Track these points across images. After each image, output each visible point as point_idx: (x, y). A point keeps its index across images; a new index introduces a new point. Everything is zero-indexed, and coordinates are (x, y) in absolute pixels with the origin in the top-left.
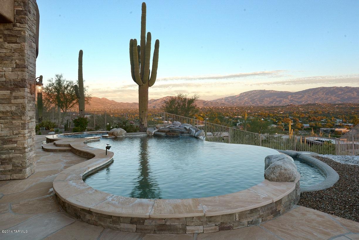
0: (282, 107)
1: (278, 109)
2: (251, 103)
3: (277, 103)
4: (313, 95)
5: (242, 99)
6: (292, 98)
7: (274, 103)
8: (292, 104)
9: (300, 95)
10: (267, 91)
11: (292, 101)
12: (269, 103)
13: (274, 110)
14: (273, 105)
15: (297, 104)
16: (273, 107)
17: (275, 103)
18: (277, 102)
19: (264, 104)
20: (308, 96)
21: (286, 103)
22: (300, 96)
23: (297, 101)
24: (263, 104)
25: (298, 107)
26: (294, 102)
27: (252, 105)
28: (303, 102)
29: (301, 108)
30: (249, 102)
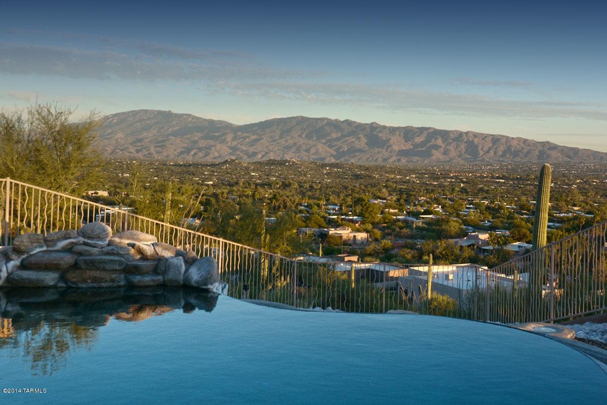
0: (213, 165)
1: (201, 170)
2: (132, 149)
3: (201, 155)
4: (281, 137)
5: (108, 134)
6: (235, 143)
7: (192, 153)
8: (234, 158)
9: (253, 135)
10: (177, 115)
11: (234, 149)
12: (181, 153)
13: (194, 174)
14: (190, 159)
15: (245, 161)
16: (190, 165)
17: (195, 154)
18: (200, 149)
19: (168, 156)
20: (271, 137)
21: (220, 156)
22: (254, 137)
23: (247, 153)
24: (165, 154)
25: (247, 168)
26: (238, 152)
27: (136, 155)
28: (260, 156)
29: (254, 171)
30: (126, 146)
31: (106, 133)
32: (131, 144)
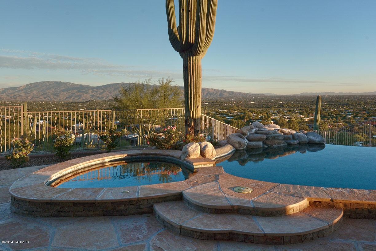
0: (83, 102)
1: (77, 105)
2: (42, 97)
3: (76, 98)
4: (114, 91)
5: (29, 91)
6: (93, 93)
7: (72, 98)
8: (93, 99)
9: (101, 90)
10: (64, 83)
11: (92, 96)
12: (66, 98)
13: (74, 106)
14: (71, 100)
15: (98, 100)
16: (72, 103)
17: (74, 98)
18: (76, 96)
19: (60, 100)
20: (110, 91)
21: (86, 99)
22: (101, 91)
23: (98, 97)
24: (59, 99)
25: (99, 103)
26: (95, 97)
27: (44, 100)
28: (105, 98)
29: (102, 104)
30: (38, 96)
31: (28, 91)
32: (41, 95)
